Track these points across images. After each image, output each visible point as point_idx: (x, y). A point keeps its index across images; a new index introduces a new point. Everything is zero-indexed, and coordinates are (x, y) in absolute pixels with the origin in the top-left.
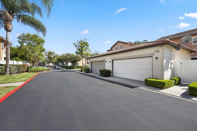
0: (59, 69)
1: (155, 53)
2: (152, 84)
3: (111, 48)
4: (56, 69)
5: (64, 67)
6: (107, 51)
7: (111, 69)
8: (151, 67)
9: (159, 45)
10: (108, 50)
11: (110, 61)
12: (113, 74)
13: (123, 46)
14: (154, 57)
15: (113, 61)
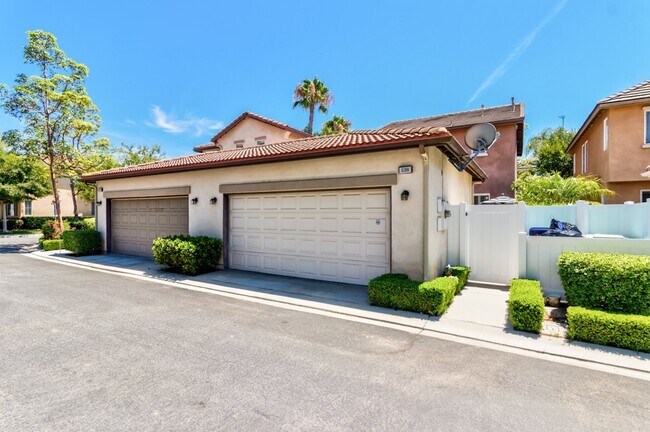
1: (399, 176)
3: (215, 140)
6: (196, 150)
8: (384, 226)
9: (417, 146)
10: (198, 146)
11: (215, 200)
12: (227, 260)
13: (265, 137)
14: (396, 190)
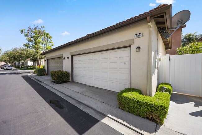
0: (9, 69)
1: (135, 39)
2: (134, 108)
4: (5, 70)
5: (22, 67)
7: (69, 70)
8: (127, 66)
11: (69, 58)
12: (72, 78)
14: (134, 47)
15: (72, 56)
